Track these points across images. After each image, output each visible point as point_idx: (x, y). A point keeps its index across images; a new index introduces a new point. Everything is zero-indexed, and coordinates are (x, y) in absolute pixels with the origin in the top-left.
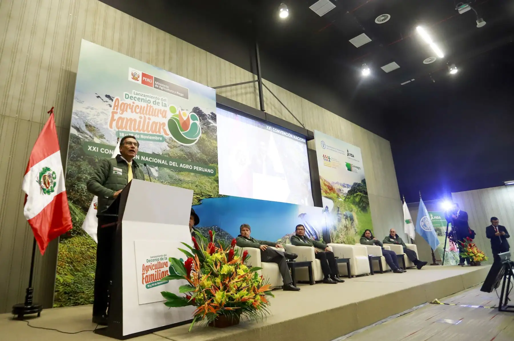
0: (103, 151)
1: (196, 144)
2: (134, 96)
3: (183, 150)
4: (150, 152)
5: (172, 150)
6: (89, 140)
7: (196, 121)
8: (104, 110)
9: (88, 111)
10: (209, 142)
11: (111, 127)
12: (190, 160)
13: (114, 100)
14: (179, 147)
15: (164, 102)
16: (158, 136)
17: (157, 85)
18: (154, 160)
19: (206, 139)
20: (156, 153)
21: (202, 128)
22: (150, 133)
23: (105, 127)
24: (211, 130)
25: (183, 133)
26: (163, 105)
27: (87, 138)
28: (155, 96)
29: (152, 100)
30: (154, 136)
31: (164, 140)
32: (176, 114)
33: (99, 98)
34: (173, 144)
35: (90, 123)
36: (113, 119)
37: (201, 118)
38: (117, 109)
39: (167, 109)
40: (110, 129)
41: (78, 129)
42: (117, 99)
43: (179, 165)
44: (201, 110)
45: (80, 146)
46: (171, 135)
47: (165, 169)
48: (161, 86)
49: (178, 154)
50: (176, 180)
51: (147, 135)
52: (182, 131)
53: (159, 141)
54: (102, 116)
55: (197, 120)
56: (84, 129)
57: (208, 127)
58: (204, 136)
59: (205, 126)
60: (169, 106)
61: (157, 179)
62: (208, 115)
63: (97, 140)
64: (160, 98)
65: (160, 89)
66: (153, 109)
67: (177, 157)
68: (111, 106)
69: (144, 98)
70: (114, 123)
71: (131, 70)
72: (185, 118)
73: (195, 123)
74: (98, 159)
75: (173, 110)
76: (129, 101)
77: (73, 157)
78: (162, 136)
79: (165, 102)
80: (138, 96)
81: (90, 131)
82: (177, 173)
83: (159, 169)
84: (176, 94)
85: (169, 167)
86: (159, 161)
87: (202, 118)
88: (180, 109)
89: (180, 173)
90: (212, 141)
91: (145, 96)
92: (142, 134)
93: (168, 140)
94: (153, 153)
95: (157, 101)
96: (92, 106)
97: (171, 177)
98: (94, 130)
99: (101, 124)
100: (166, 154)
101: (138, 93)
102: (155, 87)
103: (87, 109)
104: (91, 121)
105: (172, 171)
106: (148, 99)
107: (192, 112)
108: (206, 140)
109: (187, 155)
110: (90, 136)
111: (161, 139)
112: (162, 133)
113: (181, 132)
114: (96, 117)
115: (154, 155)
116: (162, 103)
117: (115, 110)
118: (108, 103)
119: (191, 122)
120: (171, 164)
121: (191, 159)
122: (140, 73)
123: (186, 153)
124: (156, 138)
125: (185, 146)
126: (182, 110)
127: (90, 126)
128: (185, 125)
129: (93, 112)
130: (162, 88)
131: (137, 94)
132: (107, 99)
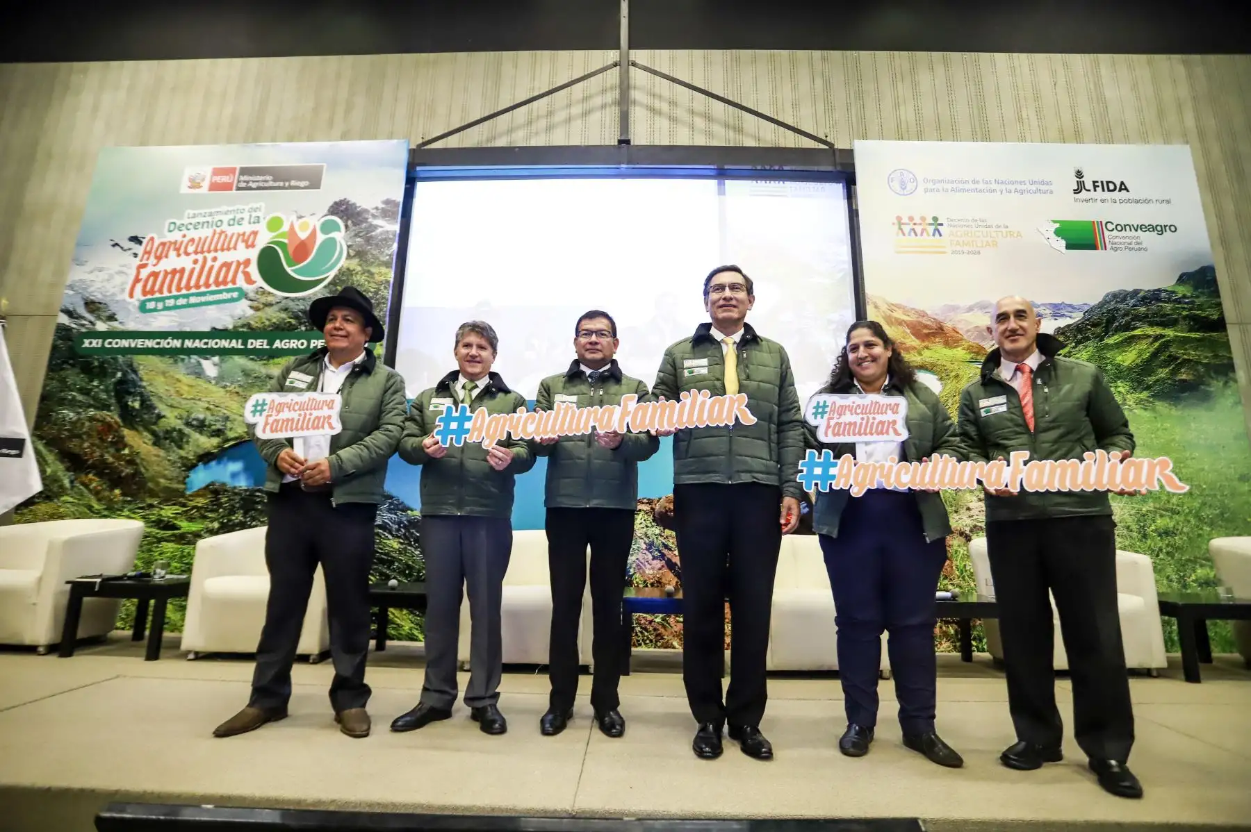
0: (110, 343)
1: (325, 287)
2: (186, 221)
3: (286, 310)
4: (206, 328)
5: (259, 314)
6: (87, 328)
7: (334, 235)
8: (124, 266)
9: (91, 277)
10: (366, 274)
11: (131, 295)
12: (303, 328)
13: (145, 241)
14: (278, 303)
15: (254, 214)
16: (228, 291)
17: (244, 182)
18: (212, 344)
19: (359, 268)
20: (220, 327)
21: (349, 247)
22: (213, 288)
23: (119, 298)
24: (377, 245)
25: (293, 271)
26: (252, 220)
27: (83, 325)
28: (235, 208)
29: (226, 218)
30: (220, 292)
31: (244, 295)
32: (281, 231)
33: (117, 248)
34: (263, 299)
35: (92, 298)
36: (137, 280)
37: (349, 222)
38: (148, 259)
39: (262, 228)
40: (128, 299)
41: (70, 313)
42: (152, 239)
43: (271, 343)
44: (354, 204)
45: (70, 343)
46: (260, 282)
47: (236, 358)
48: (253, 182)
49: (274, 320)
50: (260, 378)
51: (203, 294)
52: (289, 267)
53: (233, 300)
54: (118, 280)
55: (339, 230)
56: (82, 311)
57: (368, 240)
58: (354, 264)
59: (359, 239)
60: (268, 218)
61: (213, 382)
62: (373, 209)
63: (101, 326)
64: (247, 208)
65: (251, 189)
66: (226, 236)
67: (269, 326)
68: (136, 255)
69: (209, 219)
70: (139, 287)
71: (189, 172)
72: (303, 235)
73: (333, 240)
74: (98, 359)
75: (274, 224)
76: (176, 236)
77: (57, 364)
78: (239, 290)
79: (258, 214)
80: (194, 221)
81: (91, 312)
82: (265, 362)
83: (222, 361)
84: (290, 188)
85: (245, 352)
86: (224, 343)
87: (353, 222)
88: (294, 218)
89: (271, 361)
90: (374, 270)
91: (211, 214)
92: (193, 295)
93: (251, 295)
94: (214, 329)
95: (239, 216)
96: (101, 266)
97: (246, 373)
98: (98, 309)
99: (114, 294)
100: (243, 326)
101: (196, 212)
102: (239, 189)
103: (92, 272)
104: (95, 294)
105: (252, 359)
106: (217, 218)
107: (326, 215)
108: (357, 273)
109: (297, 317)
110: (91, 322)
111: (235, 295)
112: (241, 282)
113: (289, 270)
114: (105, 284)
115: (216, 333)
116: (251, 216)
117: (144, 262)
118: (130, 252)
119: (321, 237)
120: (252, 344)
121: (306, 326)
122: (207, 172)
123: (293, 312)
124: (225, 296)
125: (293, 300)
126: (300, 217)
127: (93, 302)
128: (301, 251)
129: (103, 276)
130: (254, 185)
131: (194, 216)
132: (132, 244)
